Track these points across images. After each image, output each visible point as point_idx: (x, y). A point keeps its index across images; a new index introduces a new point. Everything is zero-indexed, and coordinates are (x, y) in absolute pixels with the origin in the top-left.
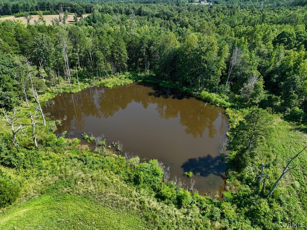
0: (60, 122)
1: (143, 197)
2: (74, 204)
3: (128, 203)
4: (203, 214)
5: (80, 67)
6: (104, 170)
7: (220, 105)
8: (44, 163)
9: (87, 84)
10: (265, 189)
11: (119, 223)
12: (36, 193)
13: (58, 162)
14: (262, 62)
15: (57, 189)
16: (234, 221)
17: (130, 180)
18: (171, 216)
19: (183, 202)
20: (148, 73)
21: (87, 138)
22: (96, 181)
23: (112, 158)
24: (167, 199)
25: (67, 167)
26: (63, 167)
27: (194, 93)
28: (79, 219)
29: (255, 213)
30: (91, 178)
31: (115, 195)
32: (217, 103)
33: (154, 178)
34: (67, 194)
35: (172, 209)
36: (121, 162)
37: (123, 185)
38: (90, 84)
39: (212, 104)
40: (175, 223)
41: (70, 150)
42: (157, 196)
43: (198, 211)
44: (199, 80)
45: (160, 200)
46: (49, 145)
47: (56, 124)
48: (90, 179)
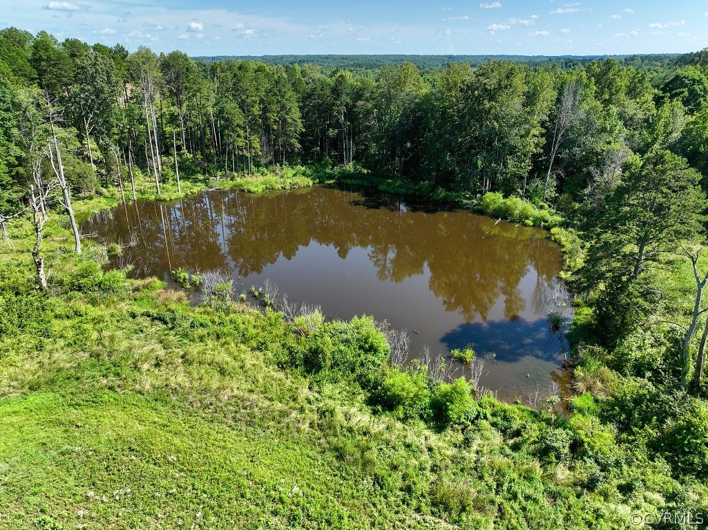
0: (119, 249)
1: (330, 403)
2: (120, 415)
3: (284, 414)
4: (516, 448)
5: (186, 151)
6: (223, 340)
7: (534, 221)
8: (57, 326)
9: (199, 184)
10: (702, 373)
11: (252, 461)
12: (14, 388)
13: (95, 323)
14: (633, 136)
15: (78, 379)
16: (617, 464)
17: (293, 363)
18: (415, 449)
19: (452, 410)
20: (350, 167)
21: (184, 279)
22: (195, 365)
23: (247, 316)
24: (401, 407)
25: (119, 333)
26: (106, 333)
27: (465, 201)
28: (130, 448)
29: (684, 439)
30: (182, 357)
31: (246, 395)
32: (527, 218)
33: (363, 357)
34: (107, 391)
35: (420, 433)
36: (271, 325)
37: (273, 373)
38: (207, 186)
39: (513, 221)
40: (428, 466)
41: (135, 300)
42: (371, 402)
43: (497, 439)
44: (479, 163)
45: (380, 408)
46: (80, 289)
47: (109, 251)
48: (180, 360)
